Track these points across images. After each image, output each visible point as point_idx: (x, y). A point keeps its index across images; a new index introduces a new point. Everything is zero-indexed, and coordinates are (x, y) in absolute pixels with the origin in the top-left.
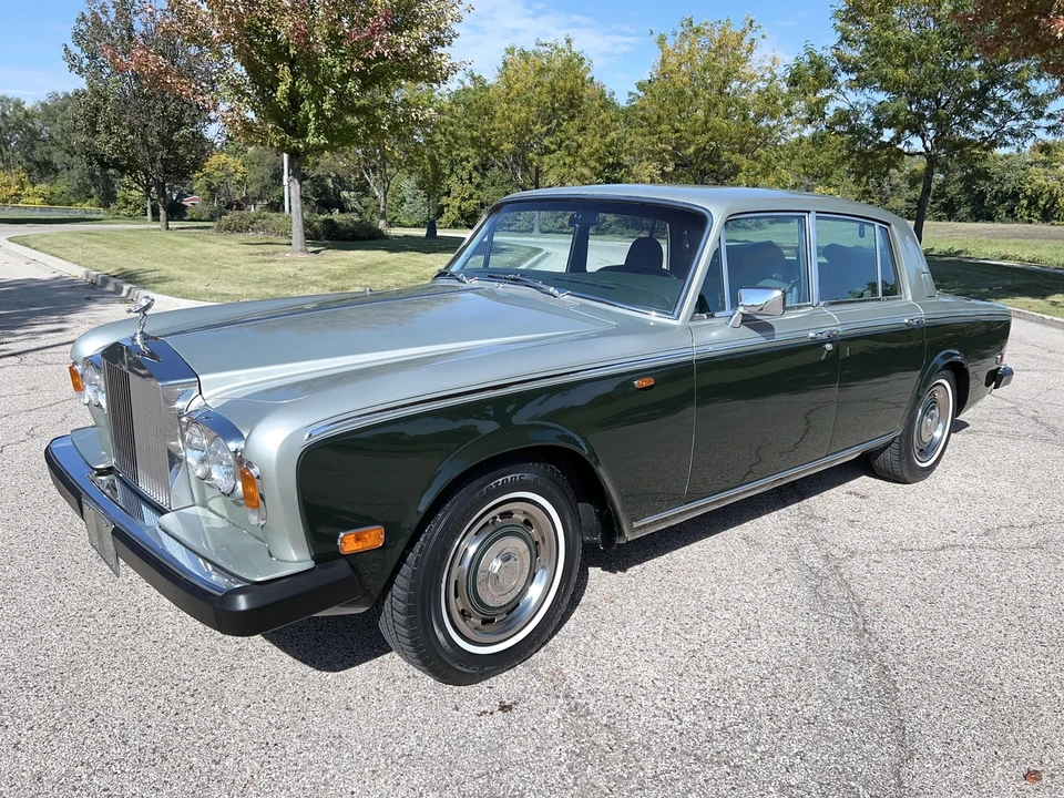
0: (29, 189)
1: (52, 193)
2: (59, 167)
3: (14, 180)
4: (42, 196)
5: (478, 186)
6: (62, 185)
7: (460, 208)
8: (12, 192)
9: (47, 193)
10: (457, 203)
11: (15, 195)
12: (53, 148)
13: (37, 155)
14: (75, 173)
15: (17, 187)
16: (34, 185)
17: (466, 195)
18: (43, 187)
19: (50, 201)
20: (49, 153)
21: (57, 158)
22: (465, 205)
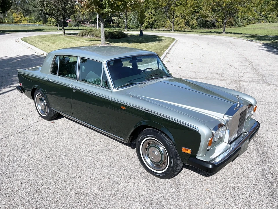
0: (23, 18)
1: (30, 19)
2: (31, 11)
3: (19, 16)
4: (27, 20)
5: (154, 15)
6: (33, 17)
7: (148, 22)
8: (19, 19)
9: (28, 19)
10: (147, 20)
11: (20, 20)
12: (29, 6)
13: (25, 8)
14: (36, 13)
15: (20, 18)
16: (25, 17)
17: (150, 18)
18: (27, 17)
19: (29, 22)
20: (28, 7)
21: (31, 8)
22: (150, 21)
